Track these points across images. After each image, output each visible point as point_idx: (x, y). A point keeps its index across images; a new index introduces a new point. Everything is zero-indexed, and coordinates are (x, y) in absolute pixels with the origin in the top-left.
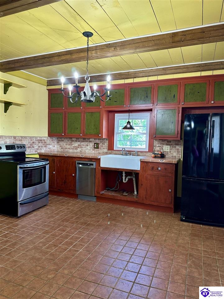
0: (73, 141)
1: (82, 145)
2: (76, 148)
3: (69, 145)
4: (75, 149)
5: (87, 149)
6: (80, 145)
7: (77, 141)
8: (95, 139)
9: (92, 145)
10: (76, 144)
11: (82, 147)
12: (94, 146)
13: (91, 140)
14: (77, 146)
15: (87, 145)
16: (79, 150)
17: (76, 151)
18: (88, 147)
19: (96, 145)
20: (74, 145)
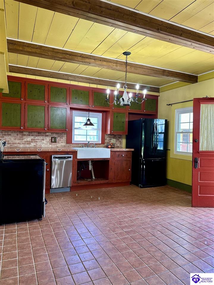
0: (25, 135)
1: (37, 139)
2: (29, 143)
3: (19, 139)
4: (27, 144)
5: (43, 143)
6: (34, 140)
7: (30, 135)
8: (52, 133)
9: (48, 139)
10: (29, 139)
11: (37, 142)
12: (51, 140)
13: (47, 134)
14: (30, 140)
15: (43, 140)
16: (32, 145)
17: (28, 146)
18: (44, 142)
19: (53, 139)
20: (26, 140)
